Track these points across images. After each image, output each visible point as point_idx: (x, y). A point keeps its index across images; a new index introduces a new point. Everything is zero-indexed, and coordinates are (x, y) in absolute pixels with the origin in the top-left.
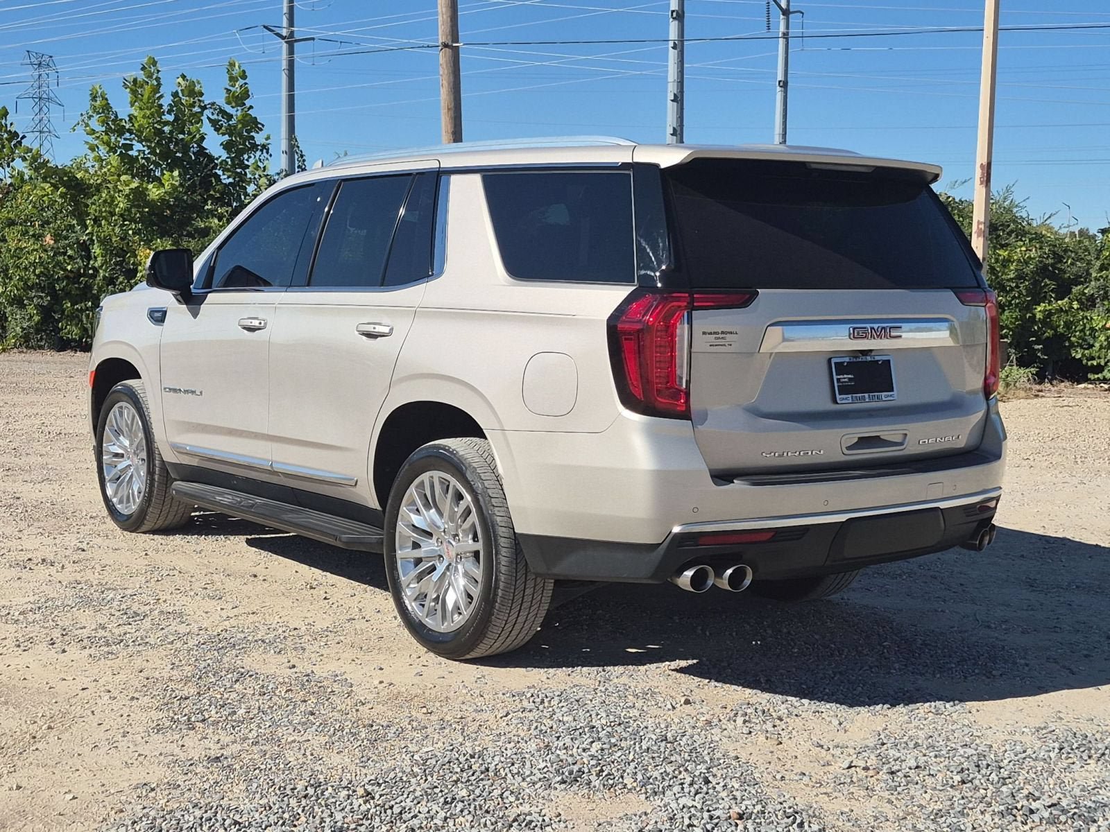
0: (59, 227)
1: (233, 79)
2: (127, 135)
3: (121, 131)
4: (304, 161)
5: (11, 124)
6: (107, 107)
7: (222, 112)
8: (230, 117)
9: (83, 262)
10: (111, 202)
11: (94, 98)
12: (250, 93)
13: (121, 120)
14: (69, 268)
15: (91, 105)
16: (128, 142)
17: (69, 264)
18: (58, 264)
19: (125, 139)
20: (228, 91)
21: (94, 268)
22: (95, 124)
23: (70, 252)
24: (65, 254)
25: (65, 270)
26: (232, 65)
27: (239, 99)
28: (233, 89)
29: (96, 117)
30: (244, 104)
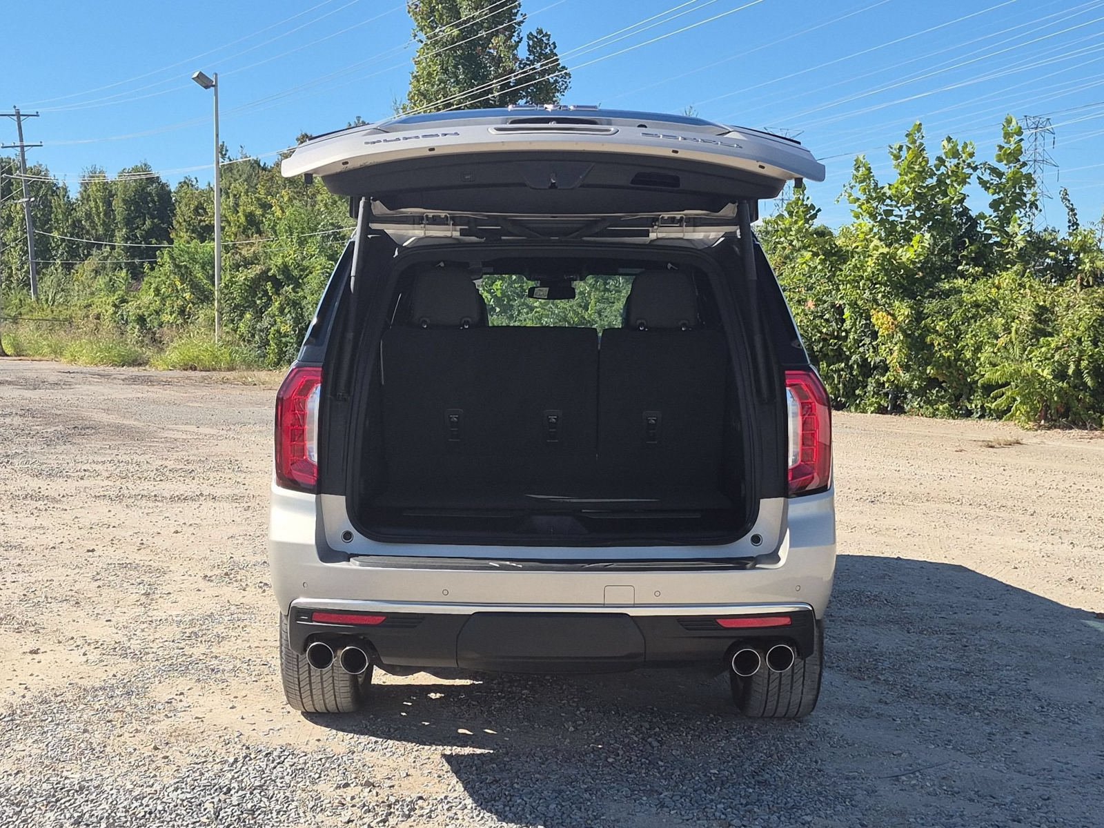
0: (819, 292)
1: (1007, 136)
2: (888, 201)
3: (881, 199)
4: (1075, 214)
5: (808, 198)
6: (869, 175)
7: (994, 171)
8: (1000, 175)
9: (837, 324)
10: (862, 267)
11: (857, 169)
12: (1023, 150)
13: (883, 188)
14: (824, 330)
15: (854, 175)
16: (889, 208)
17: (824, 327)
18: (816, 327)
19: (887, 205)
20: (1001, 148)
21: (845, 331)
22: (858, 193)
23: (827, 316)
24: (821, 317)
25: (821, 332)
26: (1009, 122)
27: (1013, 156)
28: (1006, 146)
29: (858, 186)
30: (1019, 161)
